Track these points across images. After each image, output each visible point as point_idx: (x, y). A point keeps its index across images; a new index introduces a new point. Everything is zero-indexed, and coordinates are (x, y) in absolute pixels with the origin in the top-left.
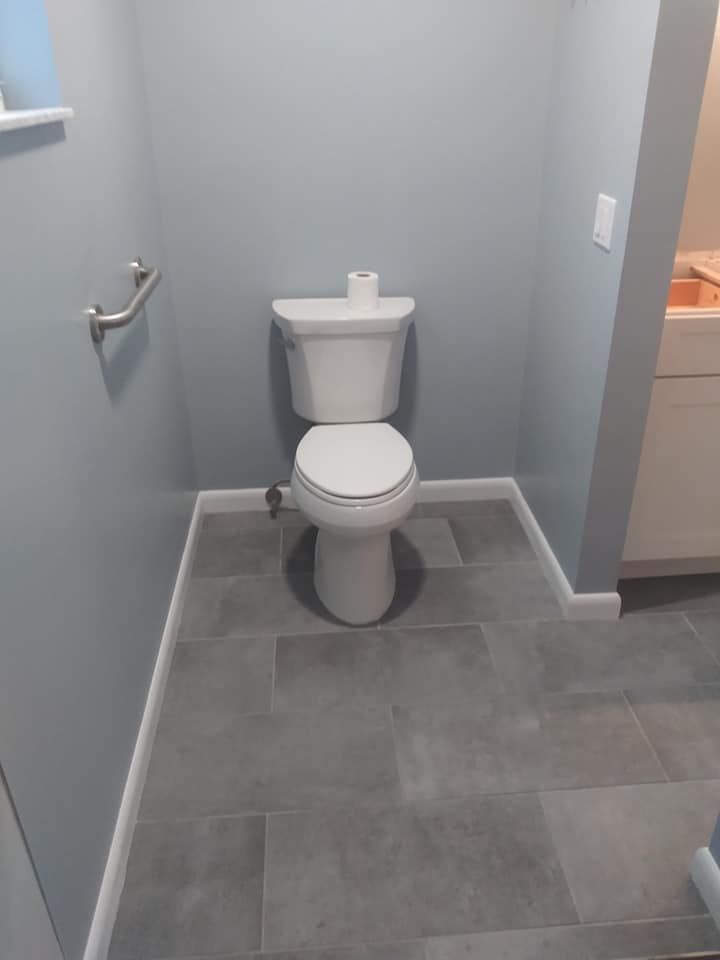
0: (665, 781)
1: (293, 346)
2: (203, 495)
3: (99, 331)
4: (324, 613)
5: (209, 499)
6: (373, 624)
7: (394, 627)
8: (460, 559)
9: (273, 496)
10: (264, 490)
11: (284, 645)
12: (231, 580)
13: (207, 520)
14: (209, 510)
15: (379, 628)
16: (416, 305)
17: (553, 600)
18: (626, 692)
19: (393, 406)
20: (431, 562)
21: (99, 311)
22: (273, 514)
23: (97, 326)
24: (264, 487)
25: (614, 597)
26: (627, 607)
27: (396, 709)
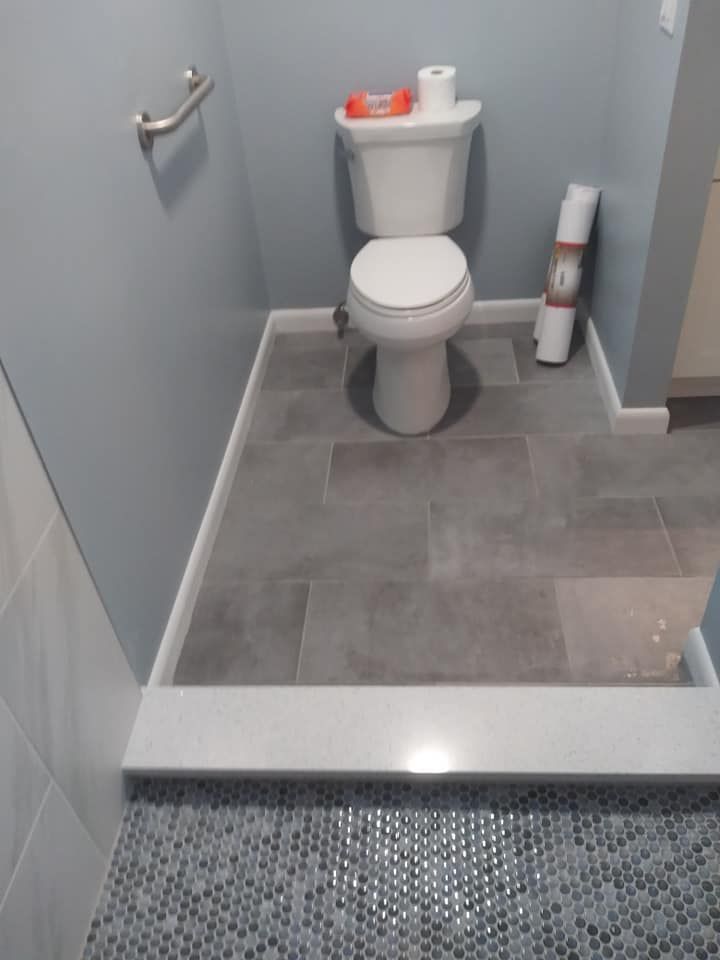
0: (678, 576)
1: (353, 157)
2: (275, 315)
3: (147, 139)
4: (378, 424)
5: (281, 318)
6: (423, 434)
7: (442, 438)
8: (518, 377)
9: (341, 317)
10: (331, 311)
11: (339, 452)
12: (297, 394)
13: (279, 340)
14: (281, 329)
15: (428, 438)
16: (483, 106)
17: (601, 414)
18: (657, 499)
19: (456, 219)
20: (487, 380)
21: (146, 118)
22: (341, 334)
23: (144, 133)
24: (332, 306)
25: (663, 412)
26: (675, 423)
27: (433, 506)
